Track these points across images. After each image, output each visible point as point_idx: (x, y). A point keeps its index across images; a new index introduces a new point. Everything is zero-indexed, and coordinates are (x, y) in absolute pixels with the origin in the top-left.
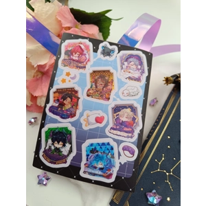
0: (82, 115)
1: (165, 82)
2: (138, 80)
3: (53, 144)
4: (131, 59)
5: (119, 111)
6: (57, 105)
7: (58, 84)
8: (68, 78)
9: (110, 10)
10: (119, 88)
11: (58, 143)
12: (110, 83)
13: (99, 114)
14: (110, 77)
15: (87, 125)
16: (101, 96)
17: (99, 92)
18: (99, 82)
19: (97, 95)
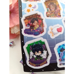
0: (47, 30)
3: (34, 54)
6: (29, 27)
7: (26, 14)
8: (31, 9)
11: (38, 52)
12: (57, 6)
13: (58, 26)
14: (56, 3)
15: (53, 35)
16: (55, 15)
17: (53, 13)
18: (51, 7)
19: (53, 15)
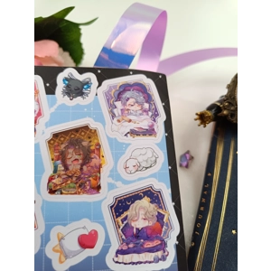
0: (46, 239)
1: (198, 122)
2: (150, 132)
4: (128, 94)
5: (127, 208)
9: (72, 8)
10: (116, 159)
12: (93, 152)
13: (84, 228)
14: (92, 139)
15: (63, 259)
16: (80, 186)
17: (74, 179)
18: (69, 156)
19: (72, 185)
